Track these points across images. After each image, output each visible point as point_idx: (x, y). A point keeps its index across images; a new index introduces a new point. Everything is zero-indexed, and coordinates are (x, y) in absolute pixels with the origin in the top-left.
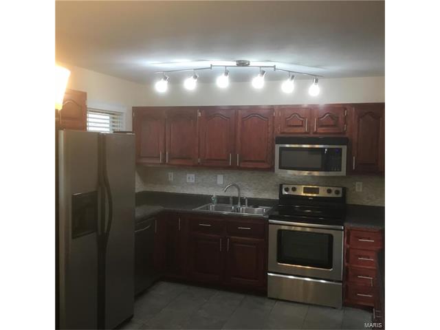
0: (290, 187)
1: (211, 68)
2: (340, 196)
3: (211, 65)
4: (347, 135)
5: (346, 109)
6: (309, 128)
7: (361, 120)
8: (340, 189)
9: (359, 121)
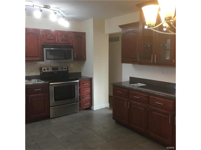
0: (46, 68)
1: (33, 6)
2: (66, 70)
3: (33, 5)
4: (71, 44)
5: (70, 34)
6: (58, 41)
7: (76, 39)
8: (66, 67)
9: (75, 39)
